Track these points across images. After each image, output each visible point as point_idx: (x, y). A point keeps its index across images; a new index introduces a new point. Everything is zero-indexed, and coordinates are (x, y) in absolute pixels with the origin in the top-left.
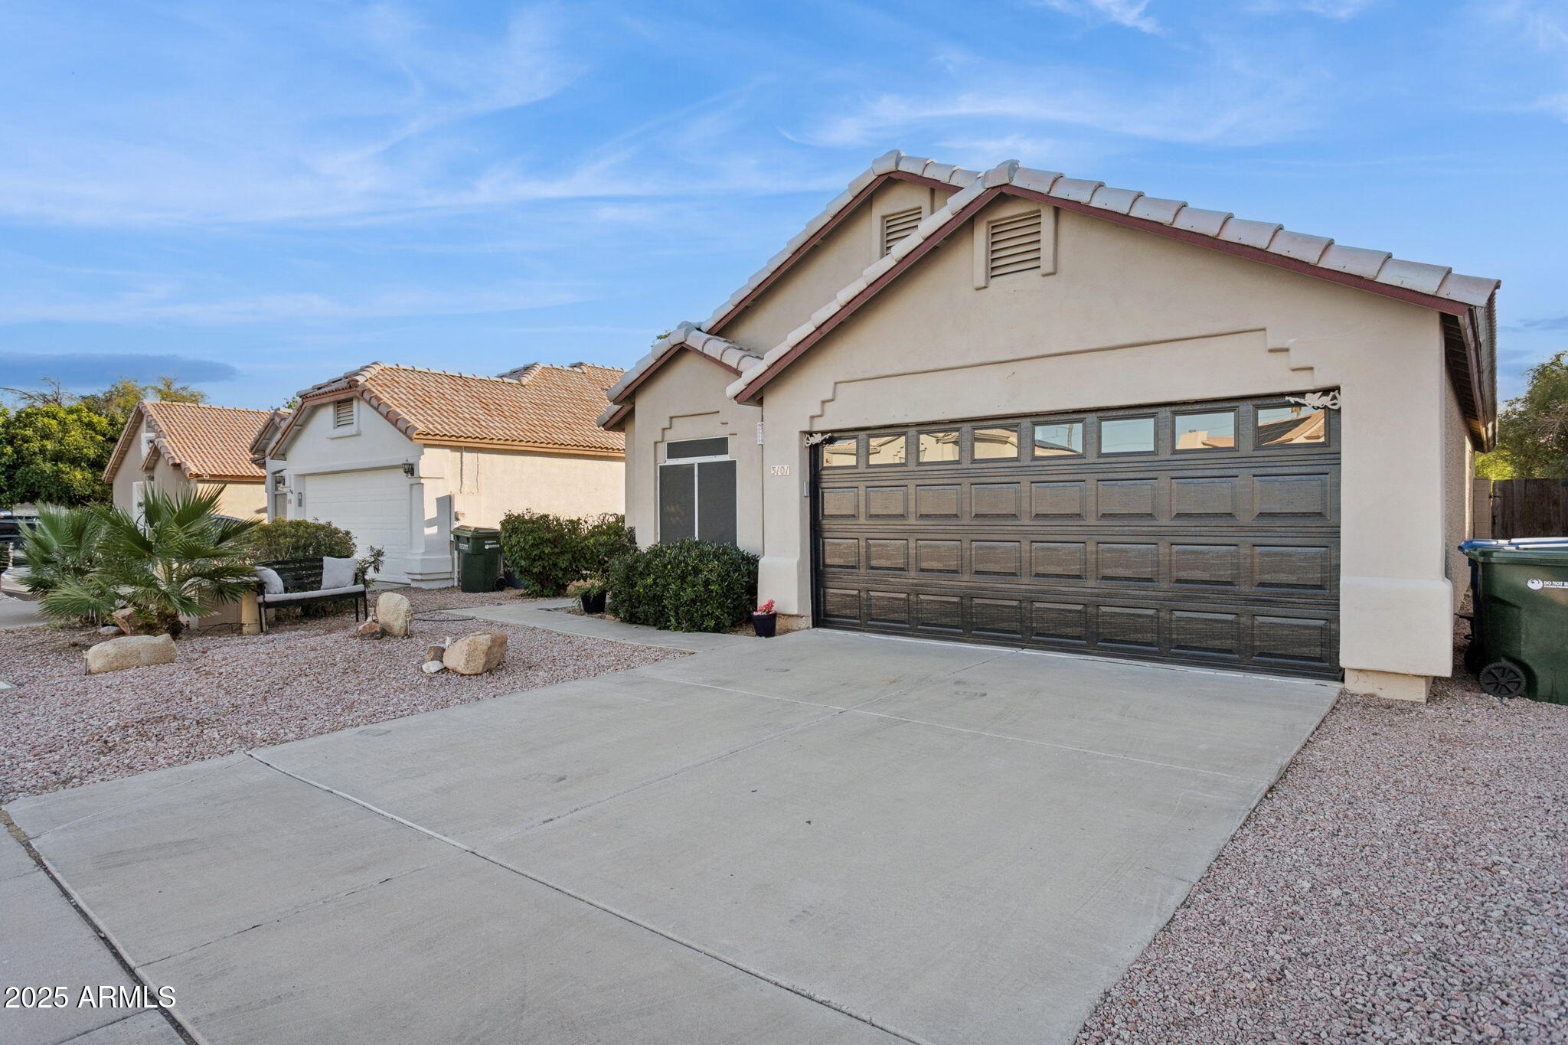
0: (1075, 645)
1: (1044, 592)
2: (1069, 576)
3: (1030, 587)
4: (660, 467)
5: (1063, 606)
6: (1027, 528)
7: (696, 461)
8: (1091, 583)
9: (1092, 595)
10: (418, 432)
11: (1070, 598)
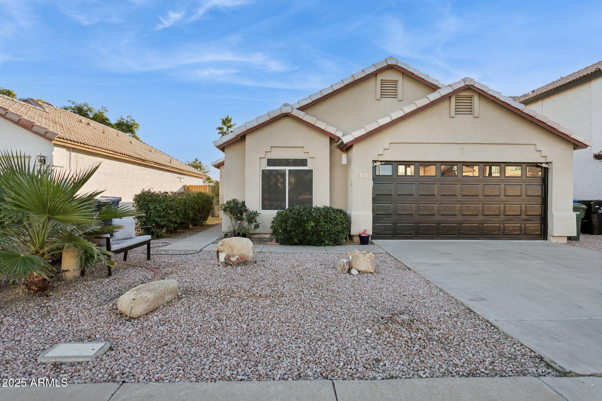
0: (475, 237)
1: (465, 220)
2: (474, 215)
3: (461, 219)
4: (262, 170)
5: (472, 225)
6: (460, 199)
7: (287, 168)
8: (480, 217)
9: (481, 221)
10: (58, 136)
11: (474, 222)
